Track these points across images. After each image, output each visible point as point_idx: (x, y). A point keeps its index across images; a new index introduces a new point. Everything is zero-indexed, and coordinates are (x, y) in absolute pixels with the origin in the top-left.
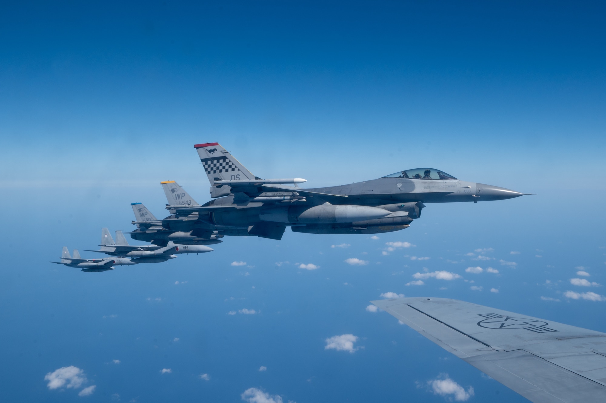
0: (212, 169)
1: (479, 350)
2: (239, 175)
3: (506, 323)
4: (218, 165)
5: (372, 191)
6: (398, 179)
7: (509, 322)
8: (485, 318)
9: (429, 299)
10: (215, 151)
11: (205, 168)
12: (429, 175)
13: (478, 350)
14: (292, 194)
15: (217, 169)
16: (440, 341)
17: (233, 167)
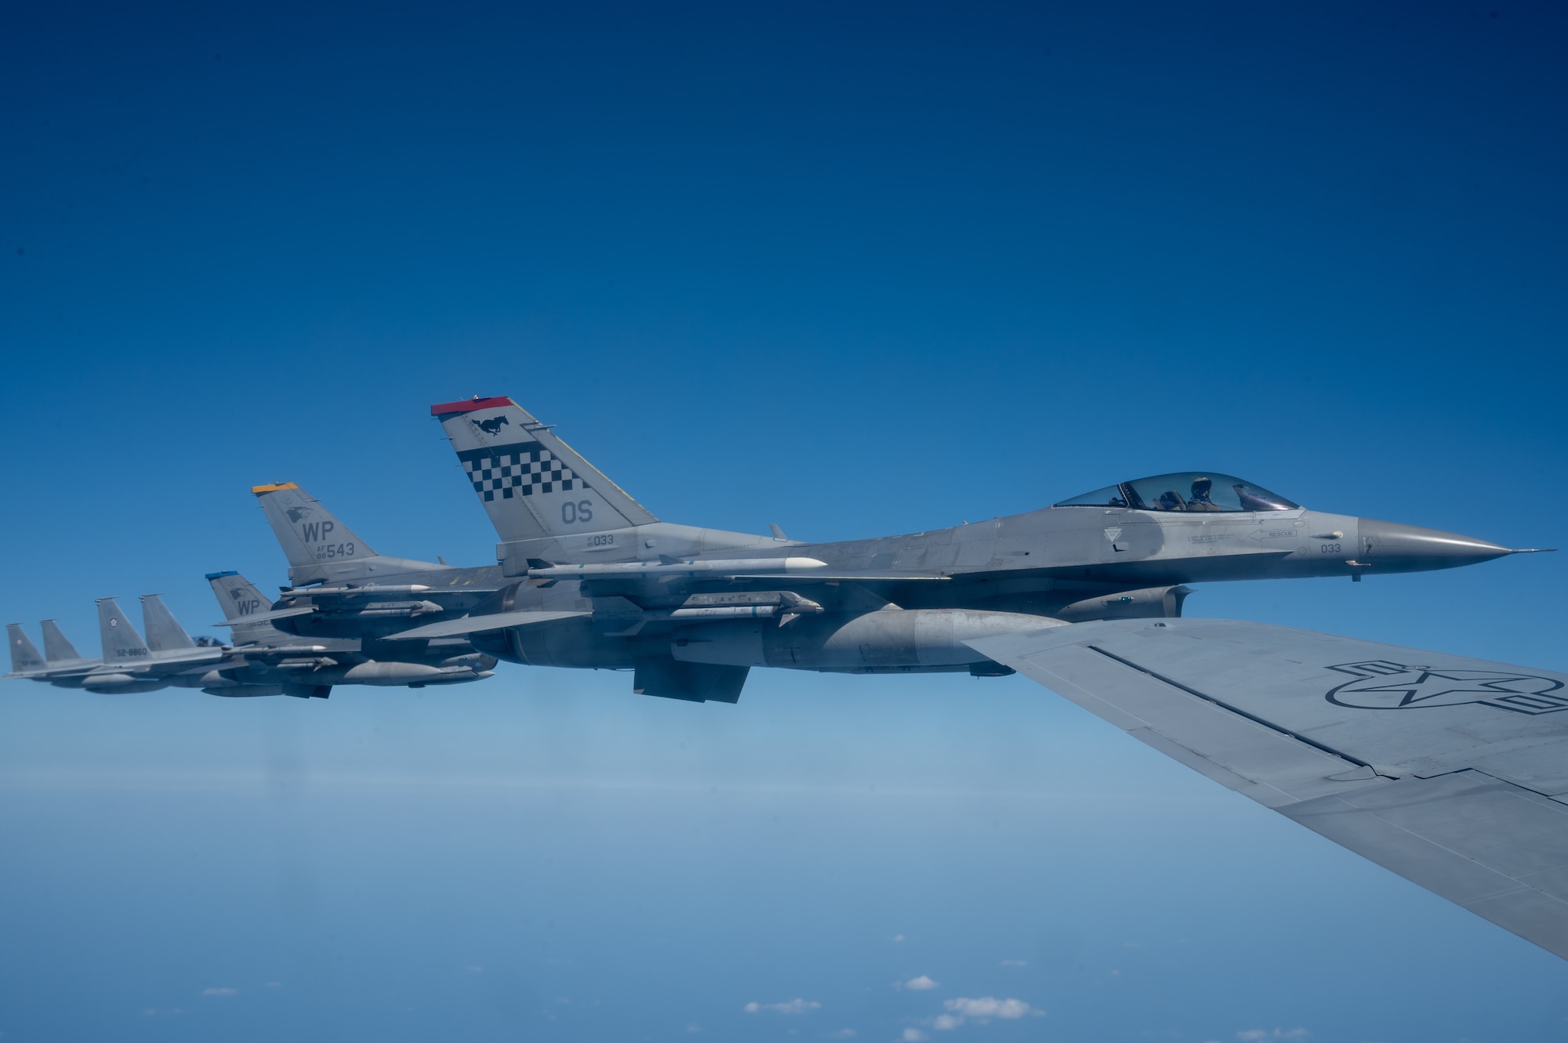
0: (497, 484)
1: (1332, 778)
2: (589, 503)
3: (1422, 690)
4: (516, 470)
5: (1027, 554)
6: (1108, 511)
7: (1432, 685)
8: (1354, 678)
9: (1162, 625)
10: (502, 425)
11: (475, 481)
12: (1207, 496)
13: (1327, 779)
14: (779, 597)
15: (514, 485)
16: (1201, 756)
17: (566, 475)
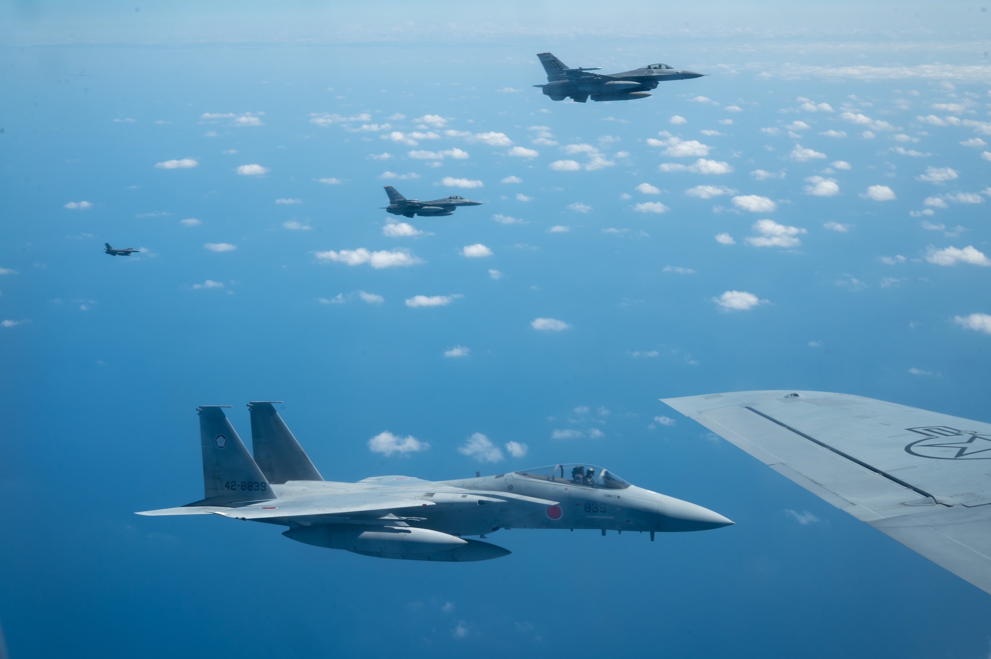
1: (906, 503)
3: (971, 448)
7: (978, 444)
8: (924, 437)
9: (796, 395)
13: (903, 504)
16: (819, 484)
